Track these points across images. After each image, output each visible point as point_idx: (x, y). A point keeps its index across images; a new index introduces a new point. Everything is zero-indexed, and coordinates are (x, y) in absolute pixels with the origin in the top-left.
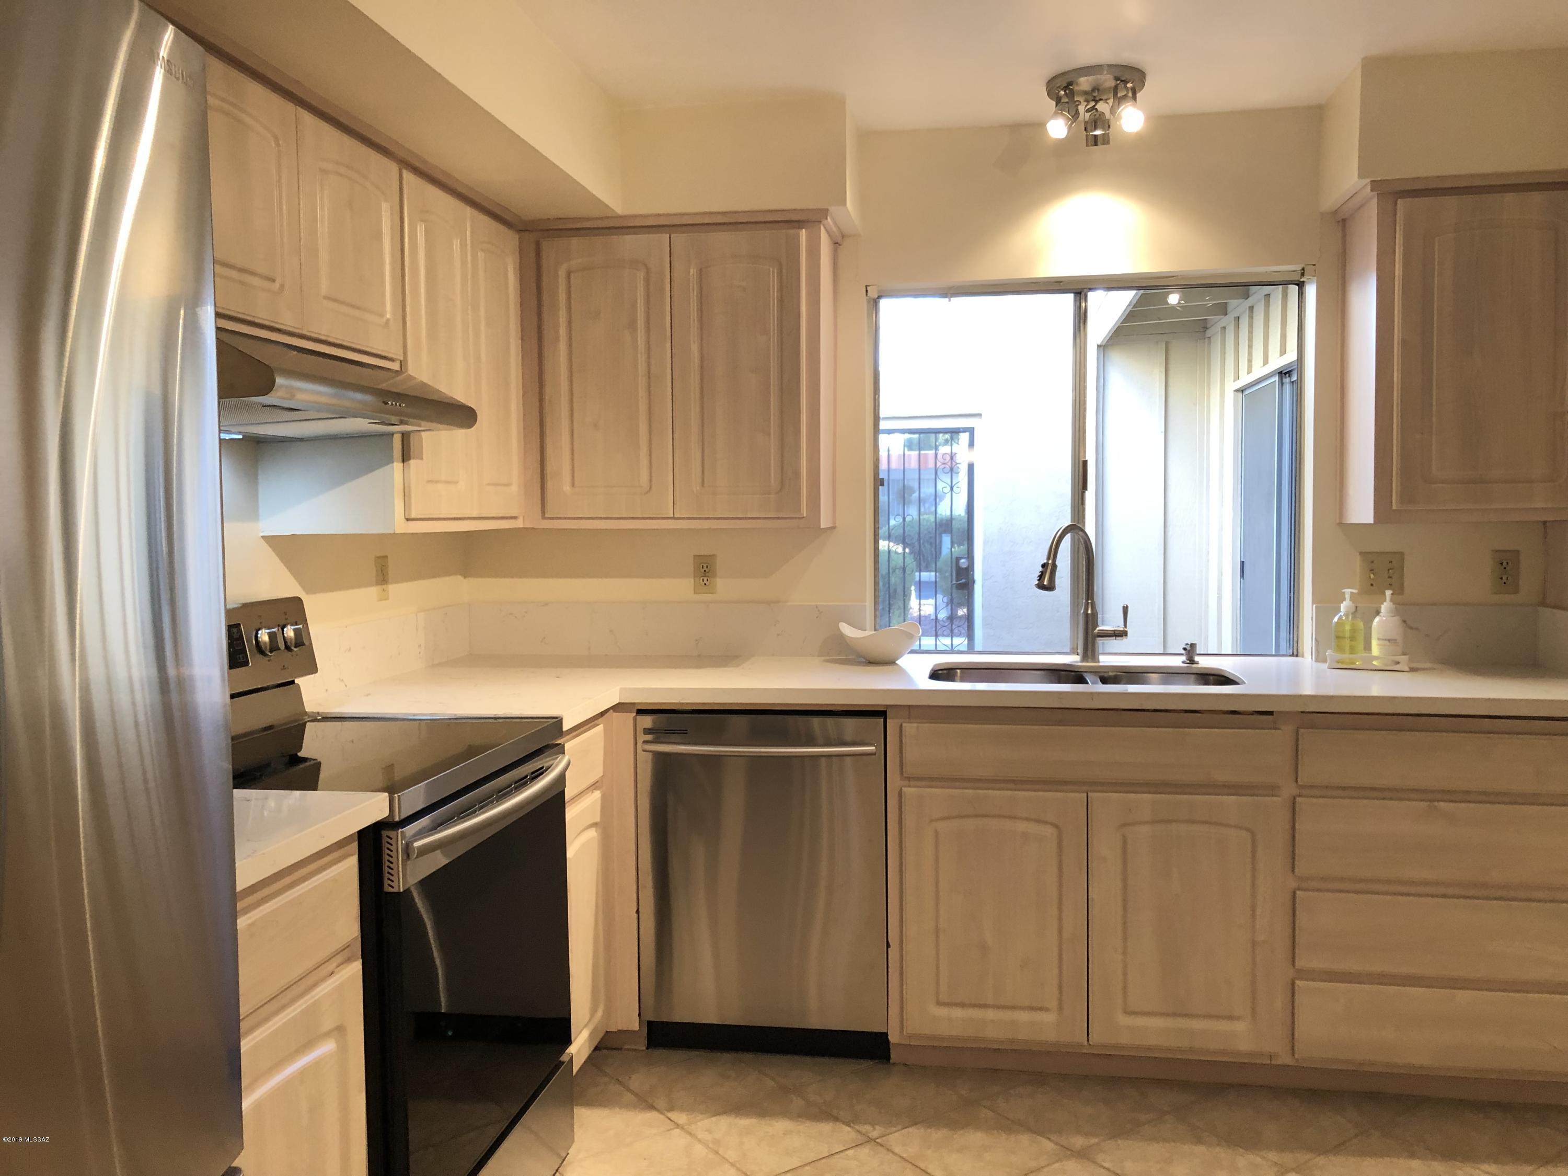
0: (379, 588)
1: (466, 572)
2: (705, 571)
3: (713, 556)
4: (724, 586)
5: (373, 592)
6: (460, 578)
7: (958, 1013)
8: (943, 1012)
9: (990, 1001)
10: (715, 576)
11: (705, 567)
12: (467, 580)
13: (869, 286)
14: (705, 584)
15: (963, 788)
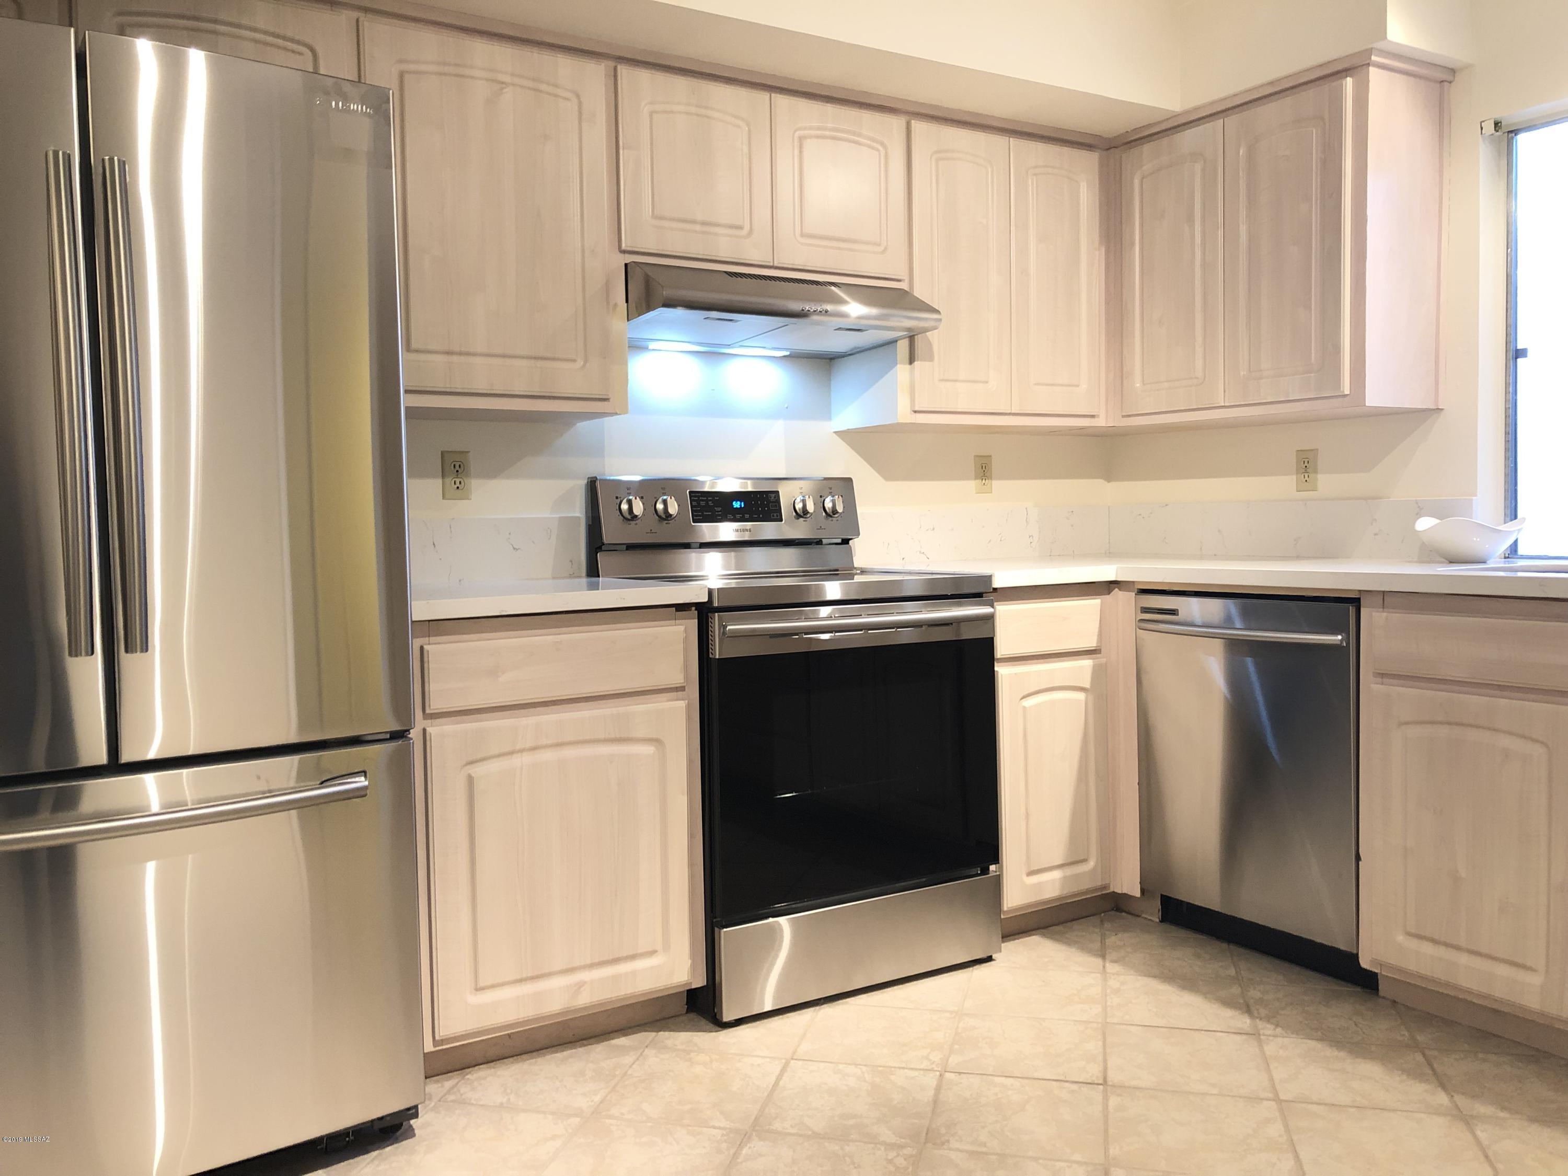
0: (979, 481)
1: (1109, 476)
2: (1306, 467)
3: (1314, 451)
4: (1326, 482)
5: (972, 485)
6: (1100, 482)
7: (1428, 949)
8: (1413, 944)
9: (1463, 943)
10: (1316, 472)
11: (1306, 462)
12: (1114, 484)
13: (1483, 121)
14: (1306, 481)
15: (1436, 690)
